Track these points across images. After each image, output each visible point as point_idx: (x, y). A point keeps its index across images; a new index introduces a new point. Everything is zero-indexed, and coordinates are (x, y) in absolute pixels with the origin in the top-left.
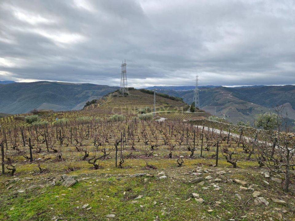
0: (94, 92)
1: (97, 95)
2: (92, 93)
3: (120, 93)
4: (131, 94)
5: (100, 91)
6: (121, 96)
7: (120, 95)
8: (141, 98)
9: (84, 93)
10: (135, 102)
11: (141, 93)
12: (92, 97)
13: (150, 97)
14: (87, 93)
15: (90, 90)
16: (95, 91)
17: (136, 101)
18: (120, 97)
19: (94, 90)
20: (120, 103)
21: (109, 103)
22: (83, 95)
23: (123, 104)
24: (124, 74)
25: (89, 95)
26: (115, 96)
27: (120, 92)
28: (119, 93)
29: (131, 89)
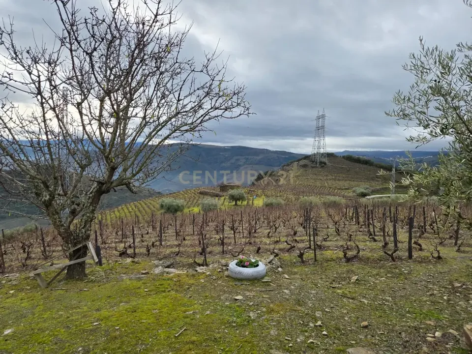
0: (248, 159)
1: (251, 164)
2: (244, 160)
3: (313, 162)
4: (331, 163)
5: (257, 158)
6: (315, 166)
7: (313, 165)
8: (348, 171)
9: (233, 161)
10: (339, 177)
11: (348, 162)
12: (245, 166)
13: (363, 169)
14: (238, 160)
15: (241, 156)
16: (250, 157)
17: (341, 175)
18: (313, 167)
19: (247, 157)
20: (315, 177)
21: (298, 176)
22: (232, 163)
23: (321, 179)
24: (320, 131)
25: (240, 163)
26: (305, 166)
27: (312, 159)
28: (310, 161)
29: (330, 155)
